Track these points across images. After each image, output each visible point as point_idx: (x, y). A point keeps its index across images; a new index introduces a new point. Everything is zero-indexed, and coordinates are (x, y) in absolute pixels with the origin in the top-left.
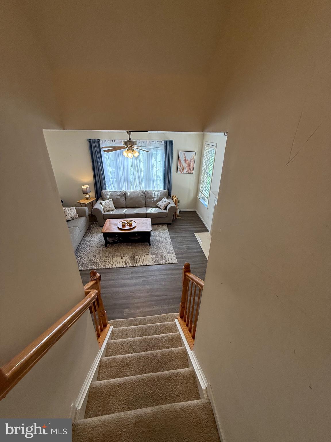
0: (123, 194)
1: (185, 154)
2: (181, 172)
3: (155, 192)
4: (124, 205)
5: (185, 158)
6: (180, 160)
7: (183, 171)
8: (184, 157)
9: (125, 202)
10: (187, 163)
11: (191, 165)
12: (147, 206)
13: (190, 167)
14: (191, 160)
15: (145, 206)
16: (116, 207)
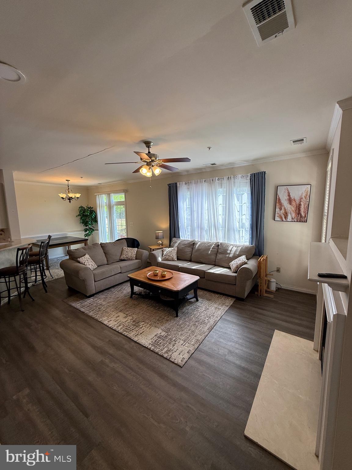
0: (192, 244)
1: (288, 190)
2: (281, 218)
3: (233, 247)
4: (188, 258)
5: (289, 196)
6: (279, 199)
7: (285, 218)
8: (287, 195)
9: (191, 254)
10: (294, 203)
11: (302, 207)
12: (216, 264)
13: (299, 210)
14: (301, 198)
15: (214, 263)
16: (179, 258)
